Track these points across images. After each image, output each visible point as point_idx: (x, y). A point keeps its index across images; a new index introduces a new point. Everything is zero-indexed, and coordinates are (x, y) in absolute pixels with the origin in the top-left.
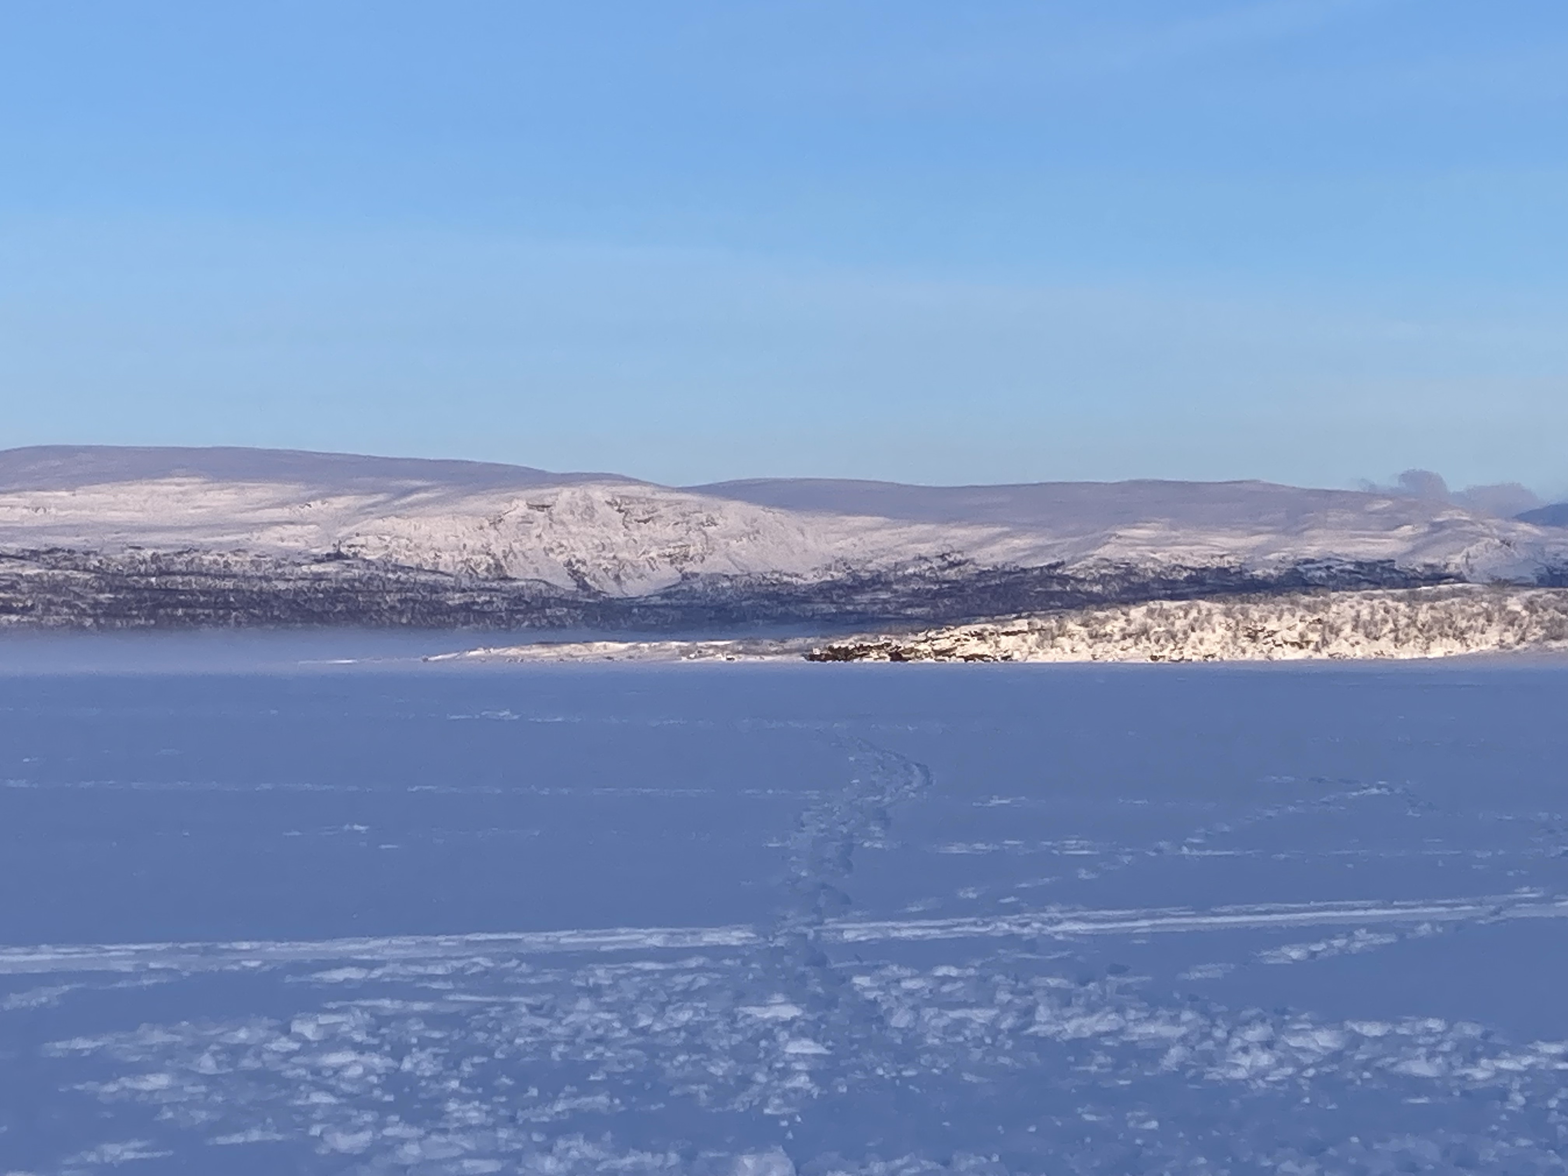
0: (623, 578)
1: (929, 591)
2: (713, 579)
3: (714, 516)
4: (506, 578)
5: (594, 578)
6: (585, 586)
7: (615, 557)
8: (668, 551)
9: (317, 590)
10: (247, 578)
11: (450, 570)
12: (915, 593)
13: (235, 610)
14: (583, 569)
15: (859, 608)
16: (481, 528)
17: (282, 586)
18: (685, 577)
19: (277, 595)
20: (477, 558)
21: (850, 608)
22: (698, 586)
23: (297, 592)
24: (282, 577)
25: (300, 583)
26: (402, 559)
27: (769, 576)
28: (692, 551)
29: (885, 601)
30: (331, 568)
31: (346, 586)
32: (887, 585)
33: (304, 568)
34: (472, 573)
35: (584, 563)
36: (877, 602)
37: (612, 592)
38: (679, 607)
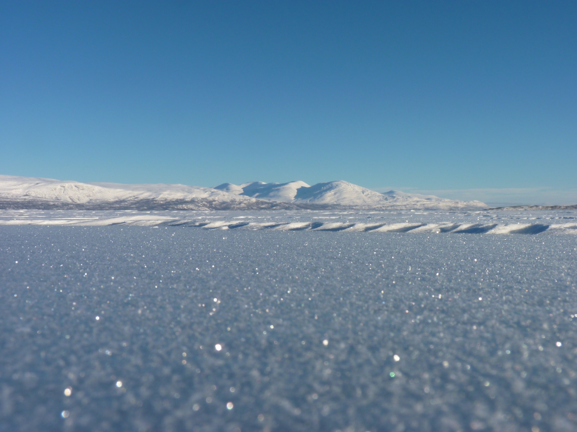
0: (80, 200)
1: (134, 203)
2: (96, 200)
3: (94, 189)
4: (58, 200)
5: (74, 200)
6: (73, 201)
7: (78, 196)
8: (87, 195)
9: (26, 201)
10: (12, 199)
11: (48, 198)
12: (132, 203)
13: (12, 205)
14: (72, 198)
15: (123, 205)
16: (53, 190)
17: (19, 200)
18: (91, 200)
19: (18, 202)
20: (53, 196)
21: (121, 205)
22: (93, 201)
23: (22, 202)
24: (18, 199)
25: (22, 200)
26: (39, 196)
27: (105, 200)
28: (91, 195)
29: (127, 204)
30: (26, 197)
31: (31, 201)
32: (126, 201)
33: (22, 197)
34: (52, 198)
35: (72, 197)
36: (125, 204)
37: (79, 202)
38: (91, 205)
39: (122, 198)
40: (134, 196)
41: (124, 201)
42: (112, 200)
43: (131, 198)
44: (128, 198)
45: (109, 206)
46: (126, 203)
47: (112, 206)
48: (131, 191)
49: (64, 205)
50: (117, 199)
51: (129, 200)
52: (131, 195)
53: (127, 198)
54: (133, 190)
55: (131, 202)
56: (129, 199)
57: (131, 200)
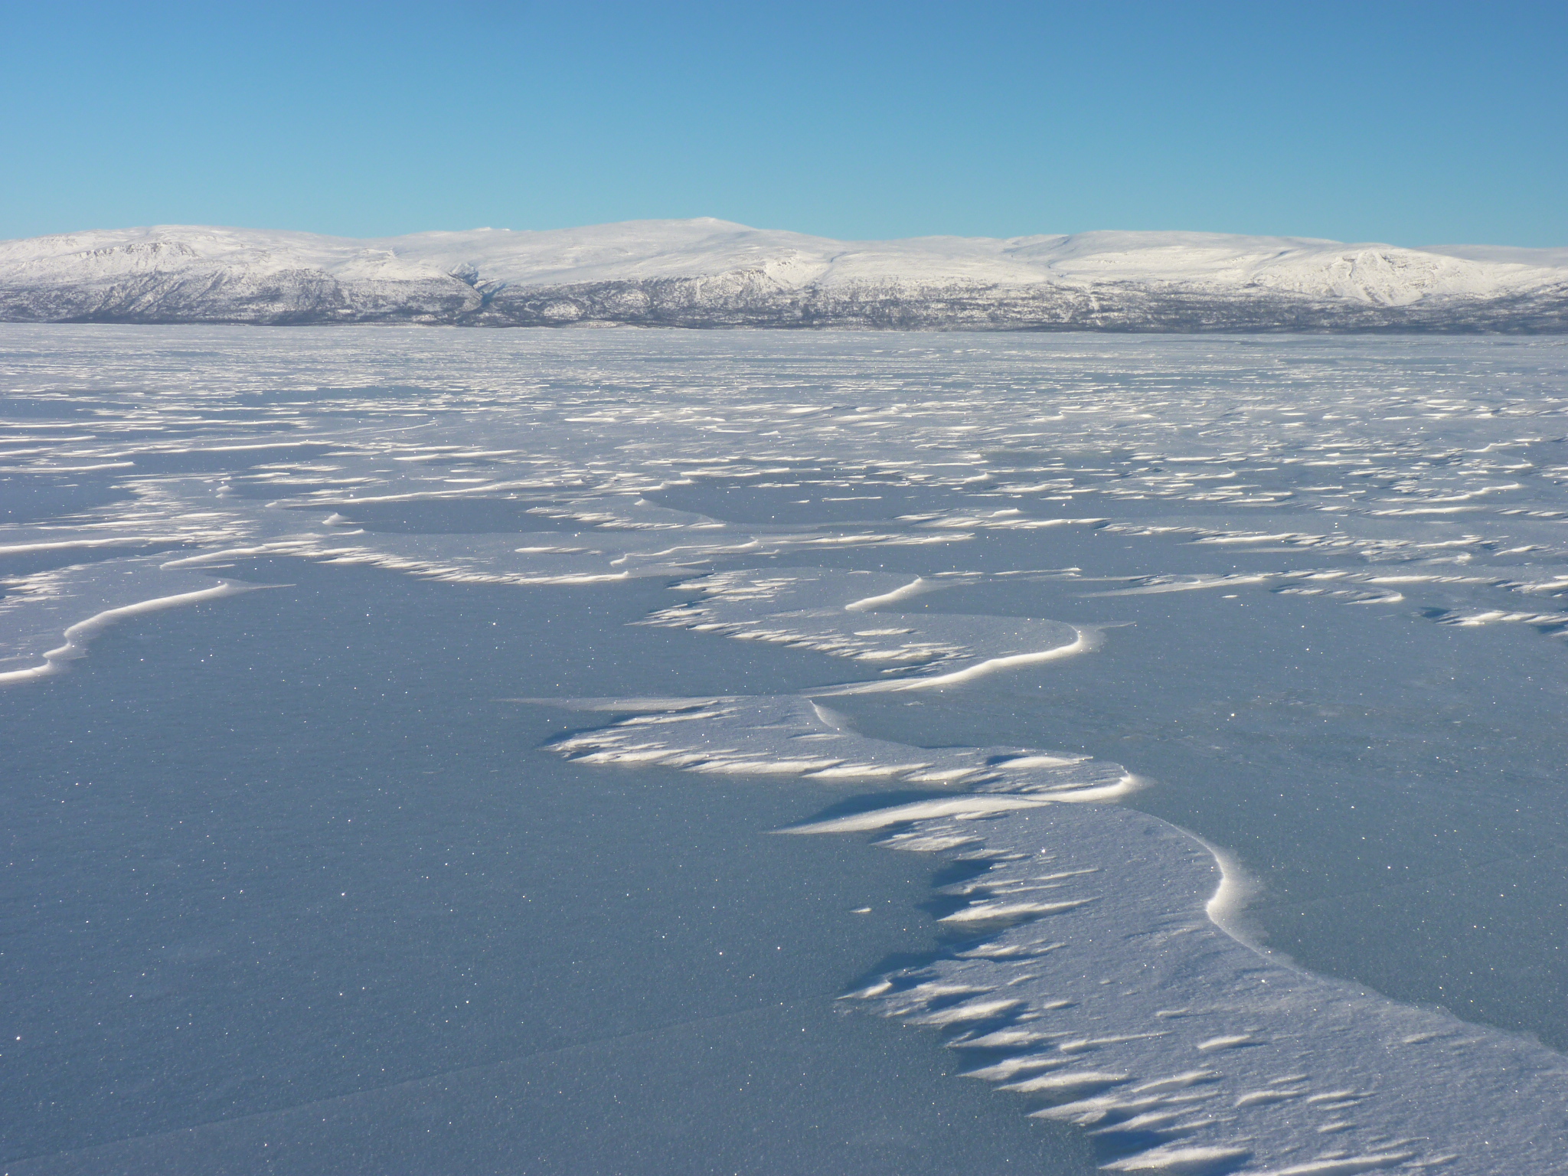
0: (1394, 296)
1: (1554, 303)
2: (1440, 297)
3: (1437, 264)
4: (1335, 296)
5: (1379, 296)
6: (1376, 301)
7: (1388, 285)
8: (1414, 282)
9: (1249, 302)
10: (1216, 296)
11: (1308, 292)
12: (1547, 304)
13: (1215, 311)
14: (1373, 292)
15: (1520, 311)
16: (1322, 271)
17: (1233, 299)
18: (1425, 296)
19: (1231, 304)
20: (1321, 286)
21: (1515, 312)
22: (1433, 300)
23: (1241, 303)
24: (1230, 295)
25: (1241, 298)
26: (1285, 287)
27: (1467, 295)
28: (1426, 282)
29: (1533, 308)
30: (1252, 290)
31: (1262, 299)
32: (1531, 300)
33: (1241, 291)
34: (1318, 293)
35: (1374, 289)
36: (1527, 308)
37: (1390, 303)
38: (1427, 311)
39: (1520, 290)
40: (1557, 284)
41: (1524, 298)
42: (1488, 297)
43: (1548, 290)
44: (1538, 289)
45: (1479, 313)
46: (1531, 305)
47: (1487, 313)
48: (1547, 270)
49: (1349, 311)
50: (1503, 294)
51: (1540, 297)
52: (1546, 281)
53: (1534, 290)
54: (1555, 266)
55: (1546, 300)
56: (1541, 292)
57: (1547, 295)
